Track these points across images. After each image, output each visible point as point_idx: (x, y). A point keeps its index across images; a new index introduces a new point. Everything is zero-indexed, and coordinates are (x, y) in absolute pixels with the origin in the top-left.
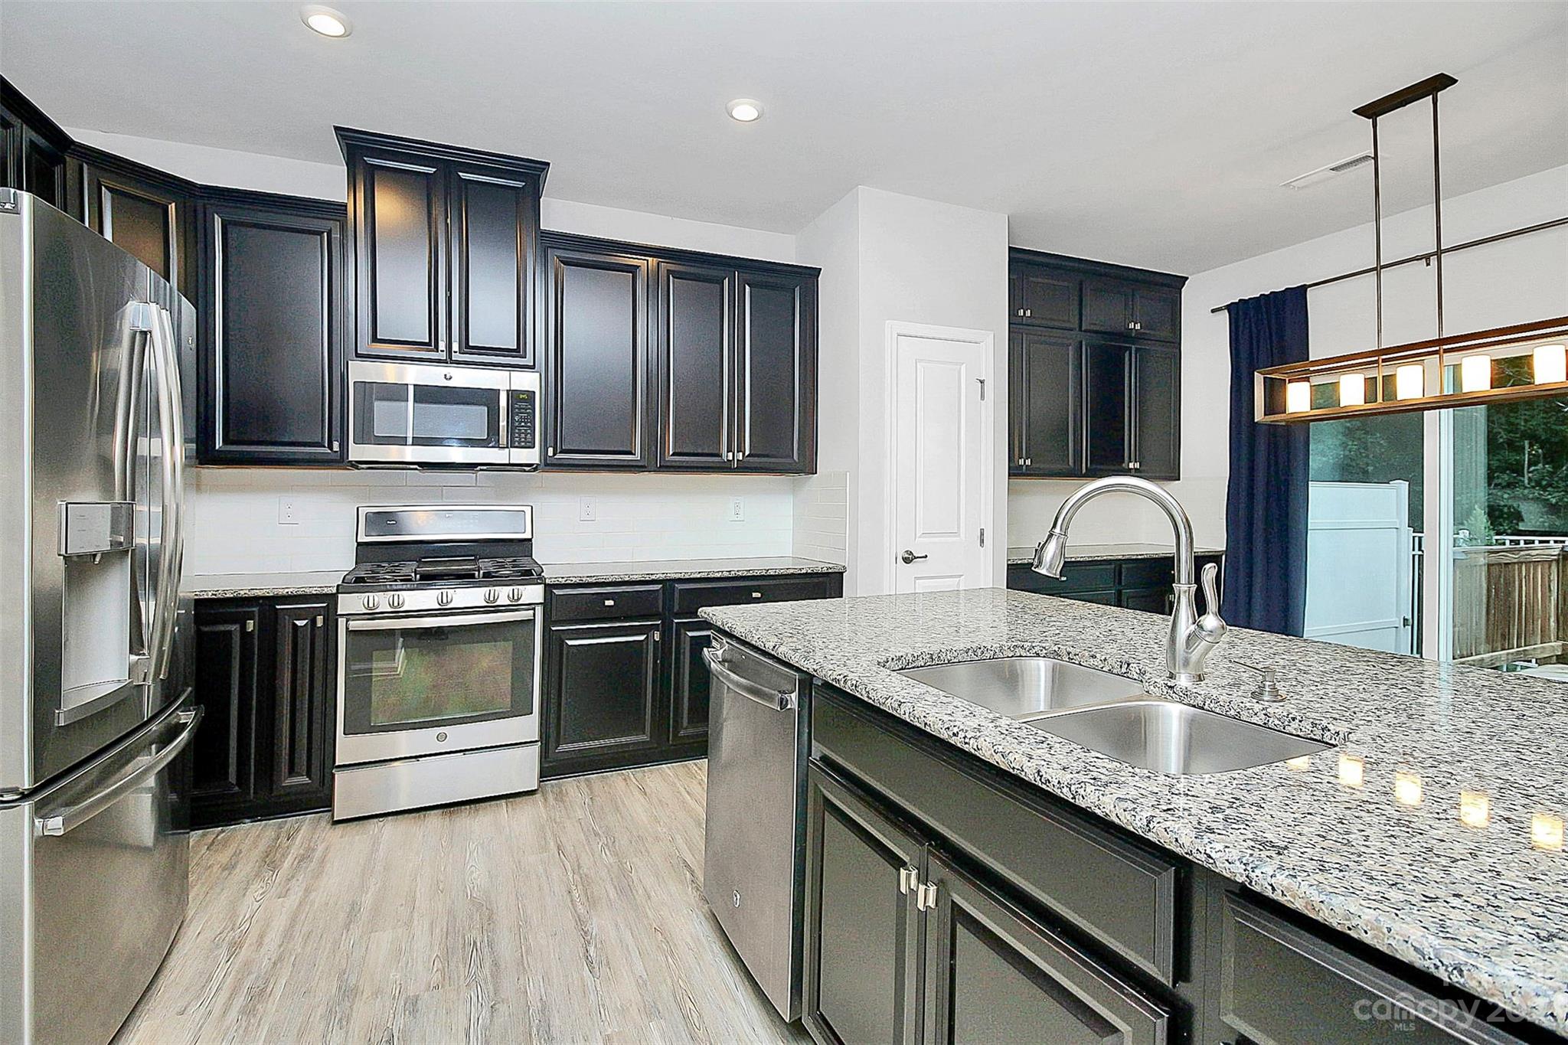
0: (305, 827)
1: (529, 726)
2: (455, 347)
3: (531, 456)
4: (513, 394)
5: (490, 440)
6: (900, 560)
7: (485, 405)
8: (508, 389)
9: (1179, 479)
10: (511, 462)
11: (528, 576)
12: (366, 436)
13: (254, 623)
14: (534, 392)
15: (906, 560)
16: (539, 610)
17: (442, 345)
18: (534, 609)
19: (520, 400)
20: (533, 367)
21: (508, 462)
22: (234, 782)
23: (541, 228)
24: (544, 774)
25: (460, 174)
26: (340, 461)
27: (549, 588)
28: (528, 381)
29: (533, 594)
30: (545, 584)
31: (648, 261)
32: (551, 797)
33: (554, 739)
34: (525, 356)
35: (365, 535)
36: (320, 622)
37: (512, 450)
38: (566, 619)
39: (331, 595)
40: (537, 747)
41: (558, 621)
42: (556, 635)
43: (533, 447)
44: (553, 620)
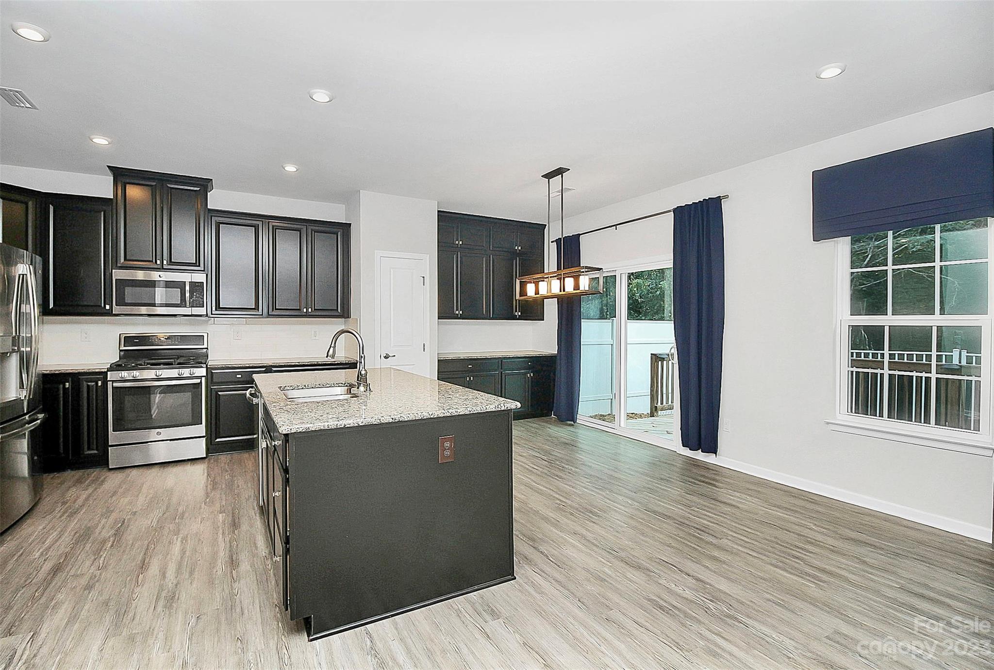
0: (95, 472)
1: (201, 429)
4: (192, 284)
5: (183, 304)
7: (179, 288)
8: (190, 281)
9: (543, 320)
10: (193, 314)
11: (198, 364)
12: (121, 302)
13: (69, 384)
14: (203, 283)
15: (386, 357)
16: (203, 379)
17: (159, 262)
18: (201, 379)
19: (196, 287)
20: (204, 271)
21: (190, 314)
22: (62, 452)
23: (208, 207)
24: (208, 451)
25: (168, 185)
26: (110, 313)
27: (210, 369)
28: (202, 278)
29: (202, 372)
31: (262, 221)
32: (212, 461)
33: (214, 436)
34: (199, 266)
35: (124, 346)
36: (100, 383)
37: (193, 308)
38: (219, 383)
39: (105, 372)
40: (205, 439)
41: (214, 384)
42: (213, 390)
43: (203, 307)
44: (211, 383)
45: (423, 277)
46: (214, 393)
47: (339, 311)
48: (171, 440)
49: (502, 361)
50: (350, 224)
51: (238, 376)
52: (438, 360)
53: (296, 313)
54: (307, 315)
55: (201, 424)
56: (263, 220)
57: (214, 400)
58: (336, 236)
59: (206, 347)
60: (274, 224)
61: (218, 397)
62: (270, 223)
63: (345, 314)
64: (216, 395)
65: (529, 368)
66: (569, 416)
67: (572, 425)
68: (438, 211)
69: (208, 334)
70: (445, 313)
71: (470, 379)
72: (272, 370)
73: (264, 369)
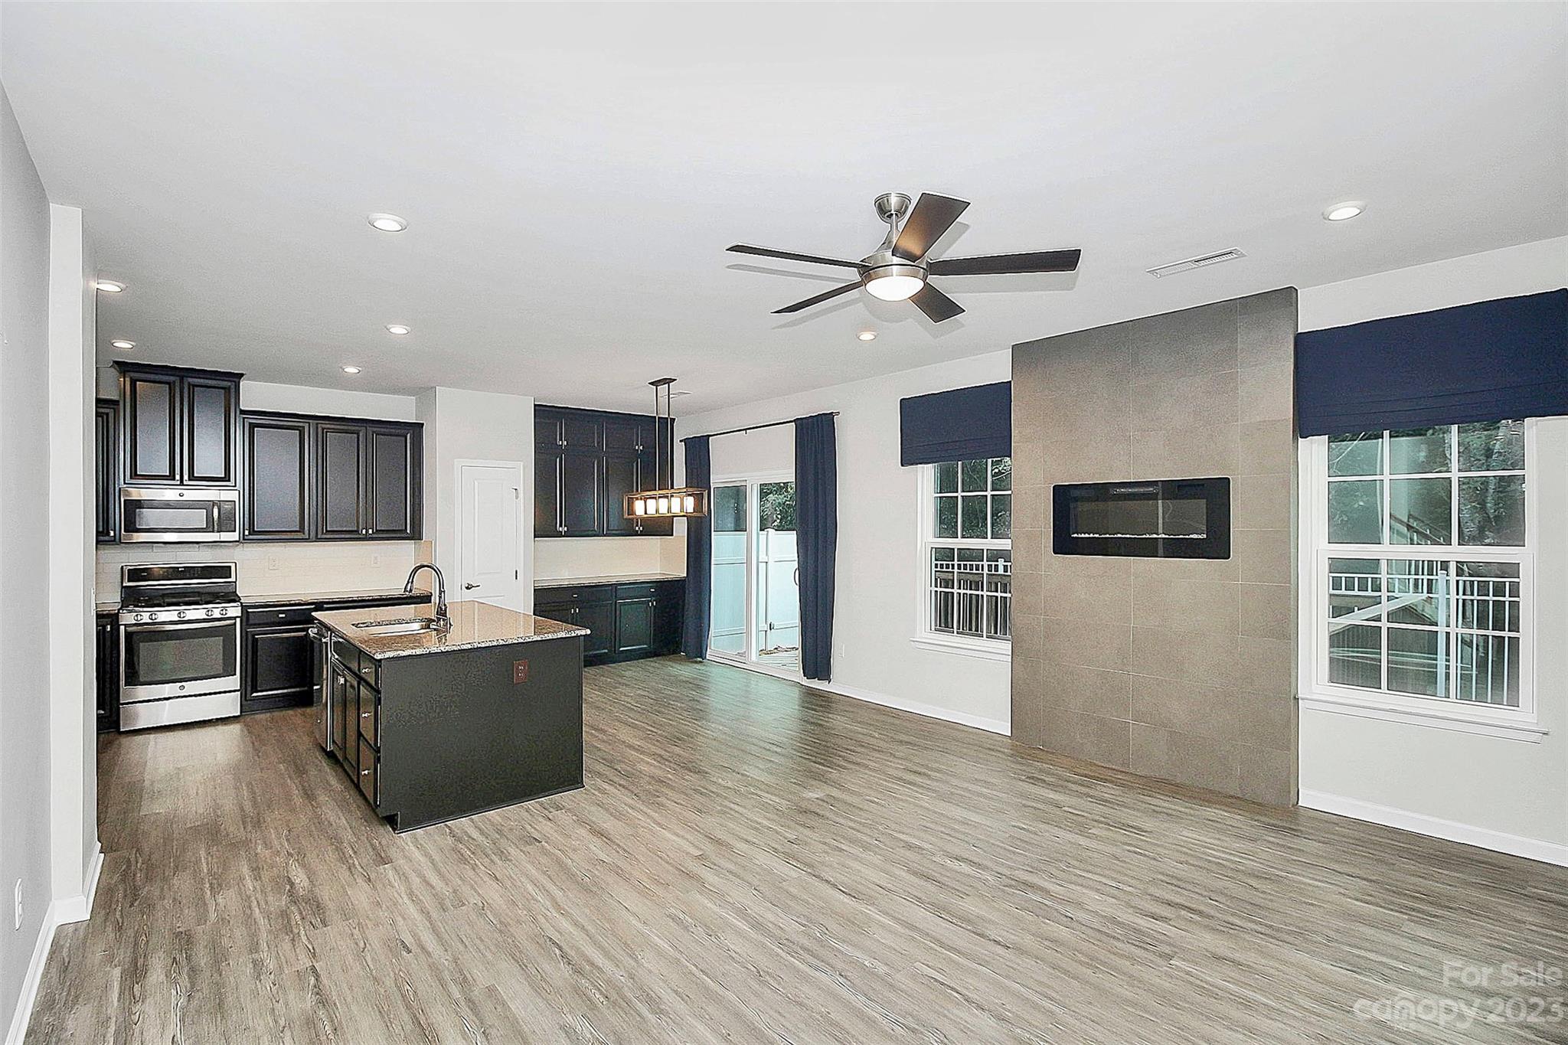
1: (234, 682)
2: (186, 477)
3: (234, 536)
4: (222, 503)
5: (208, 528)
6: (464, 588)
7: (204, 509)
8: (219, 499)
10: (221, 540)
11: (232, 603)
12: (131, 528)
14: (235, 502)
15: (467, 588)
16: (238, 620)
17: (178, 477)
18: (235, 620)
19: (227, 506)
20: (235, 487)
21: (219, 540)
23: (241, 407)
24: (243, 708)
27: (244, 608)
28: (233, 496)
29: (234, 611)
30: (242, 605)
31: (309, 423)
32: (248, 721)
33: (249, 689)
34: (229, 481)
35: (129, 581)
36: (109, 628)
37: (221, 533)
38: (255, 624)
39: (115, 614)
40: (239, 693)
41: (249, 625)
42: (249, 633)
43: (235, 531)
44: (247, 625)
45: (516, 489)
46: (250, 637)
47: (408, 531)
48: (195, 696)
49: (616, 587)
50: (423, 424)
51: (281, 616)
52: (535, 590)
53: (352, 535)
54: (367, 538)
55: (235, 674)
56: (310, 421)
57: (252, 646)
58: (403, 439)
59: (234, 580)
60: (324, 426)
61: (255, 641)
62: (319, 425)
63: (416, 535)
64: (253, 641)
65: (652, 595)
66: (698, 652)
67: (700, 662)
68: (535, 405)
69: (236, 564)
70: (544, 530)
71: (575, 611)
72: (323, 607)
73: (313, 607)
